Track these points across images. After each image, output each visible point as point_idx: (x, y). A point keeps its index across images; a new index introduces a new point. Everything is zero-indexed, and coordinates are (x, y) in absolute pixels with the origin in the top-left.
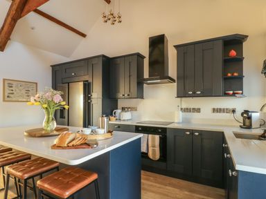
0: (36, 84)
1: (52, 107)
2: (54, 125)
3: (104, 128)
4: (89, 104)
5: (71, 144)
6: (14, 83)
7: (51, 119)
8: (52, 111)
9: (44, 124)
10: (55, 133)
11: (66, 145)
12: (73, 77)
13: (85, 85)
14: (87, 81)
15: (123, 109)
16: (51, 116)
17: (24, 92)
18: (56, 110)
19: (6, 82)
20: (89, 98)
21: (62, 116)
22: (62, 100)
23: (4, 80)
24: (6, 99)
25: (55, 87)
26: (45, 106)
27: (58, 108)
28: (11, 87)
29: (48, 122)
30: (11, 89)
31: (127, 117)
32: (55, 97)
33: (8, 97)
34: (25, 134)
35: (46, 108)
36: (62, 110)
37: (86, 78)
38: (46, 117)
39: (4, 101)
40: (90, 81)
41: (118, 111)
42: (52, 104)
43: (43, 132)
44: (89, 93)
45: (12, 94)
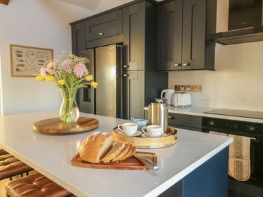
0: (52, 51)
1: (72, 85)
2: (77, 114)
3: (160, 124)
4: (125, 79)
5: (107, 160)
6: (24, 51)
7: (71, 104)
8: (72, 91)
9: (61, 113)
10: (78, 128)
11: (98, 161)
12: (101, 38)
13: (118, 50)
14: (122, 44)
15: (177, 88)
16: (72, 100)
17: (36, 62)
18: (78, 90)
19: (14, 49)
20: (125, 71)
21: (87, 99)
22: (87, 72)
23: (11, 46)
24: (15, 73)
25: (76, 52)
26: (62, 82)
27: (82, 86)
28: (20, 56)
29: (67, 109)
30: (20, 58)
31: (184, 102)
32: (76, 68)
33: (17, 70)
34: (34, 128)
35: (64, 86)
36: (87, 89)
37: (120, 39)
38: (64, 101)
39: (13, 75)
40: (126, 43)
41: (170, 92)
42: (72, 79)
43: (61, 126)
44: (125, 62)
45: (23, 65)
